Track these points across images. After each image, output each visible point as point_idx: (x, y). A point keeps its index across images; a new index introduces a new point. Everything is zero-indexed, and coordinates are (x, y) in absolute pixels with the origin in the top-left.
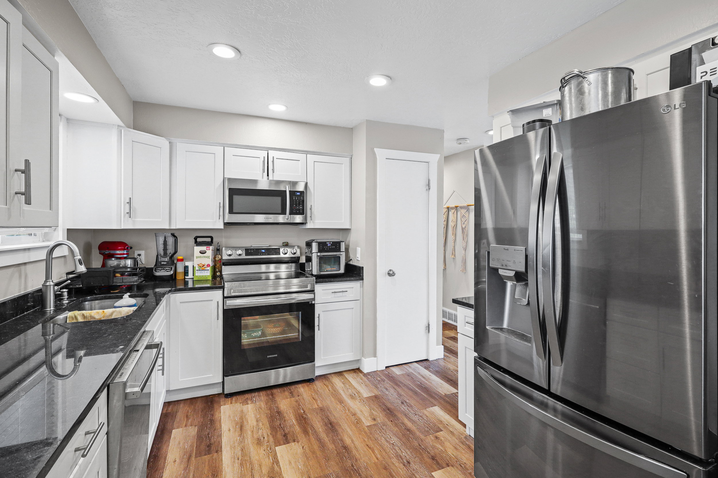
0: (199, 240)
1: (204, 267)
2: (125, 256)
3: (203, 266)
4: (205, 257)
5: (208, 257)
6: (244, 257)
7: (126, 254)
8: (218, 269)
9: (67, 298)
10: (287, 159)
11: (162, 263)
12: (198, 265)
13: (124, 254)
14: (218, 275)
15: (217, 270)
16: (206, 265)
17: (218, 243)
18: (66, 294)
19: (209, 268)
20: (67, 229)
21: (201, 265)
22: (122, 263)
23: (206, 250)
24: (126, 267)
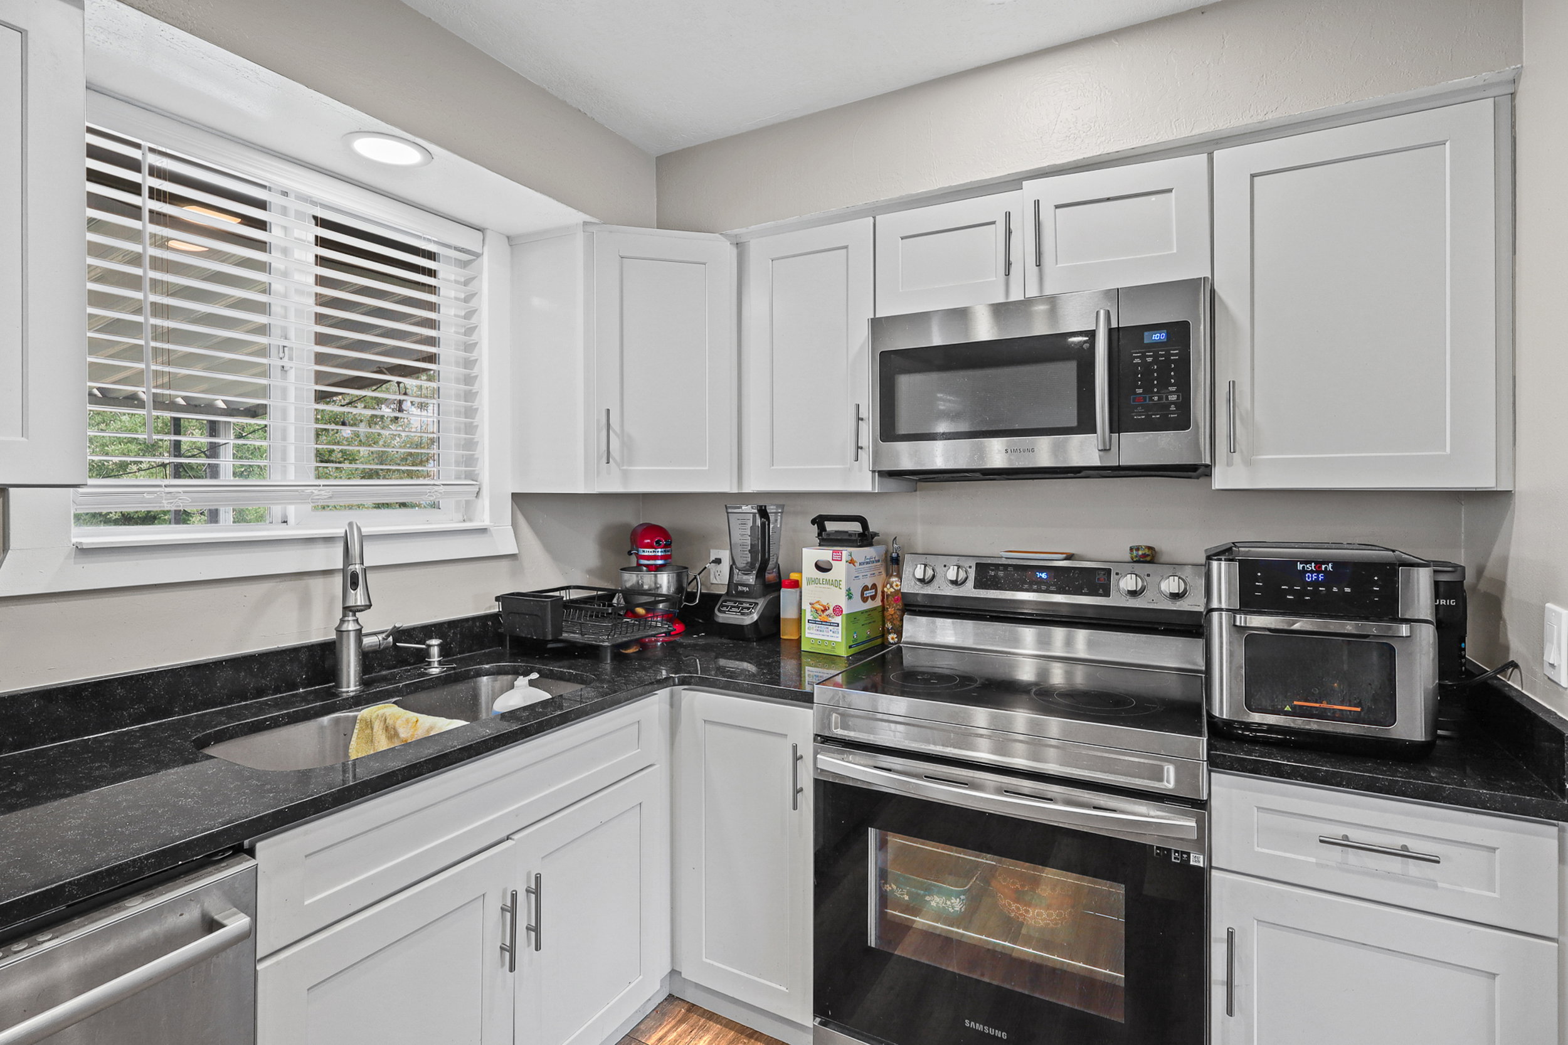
0: (831, 526)
1: (827, 613)
2: (660, 562)
3: (823, 611)
4: (828, 582)
5: (836, 584)
6: (969, 590)
7: (662, 558)
8: (892, 623)
9: (439, 662)
10: (1108, 199)
11: (740, 588)
12: (810, 604)
13: (655, 558)
14: (892, 641)
15: (889, 625)
16: (831, 609)
17: (895, 538)
18: (435, 651)
19: (838, 619)
20: (512, 494)
21: (817, 606)
22: (647, 580)
23: (832, 562)
24: (654, 592)
